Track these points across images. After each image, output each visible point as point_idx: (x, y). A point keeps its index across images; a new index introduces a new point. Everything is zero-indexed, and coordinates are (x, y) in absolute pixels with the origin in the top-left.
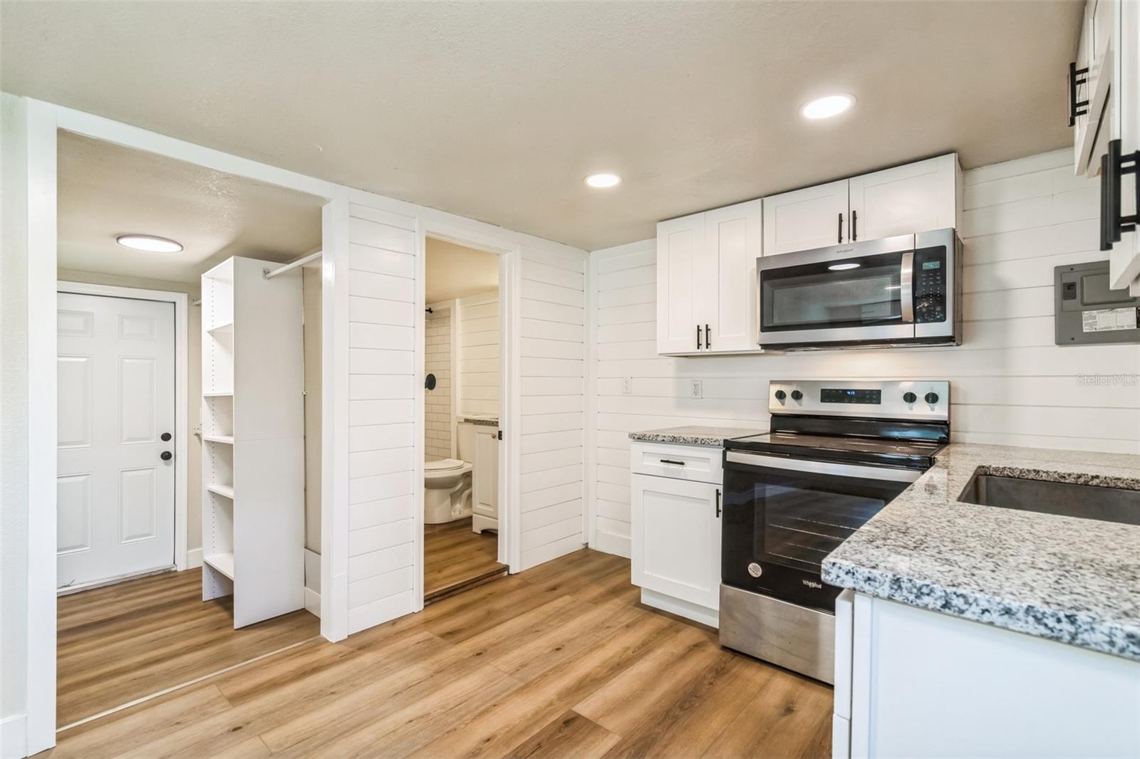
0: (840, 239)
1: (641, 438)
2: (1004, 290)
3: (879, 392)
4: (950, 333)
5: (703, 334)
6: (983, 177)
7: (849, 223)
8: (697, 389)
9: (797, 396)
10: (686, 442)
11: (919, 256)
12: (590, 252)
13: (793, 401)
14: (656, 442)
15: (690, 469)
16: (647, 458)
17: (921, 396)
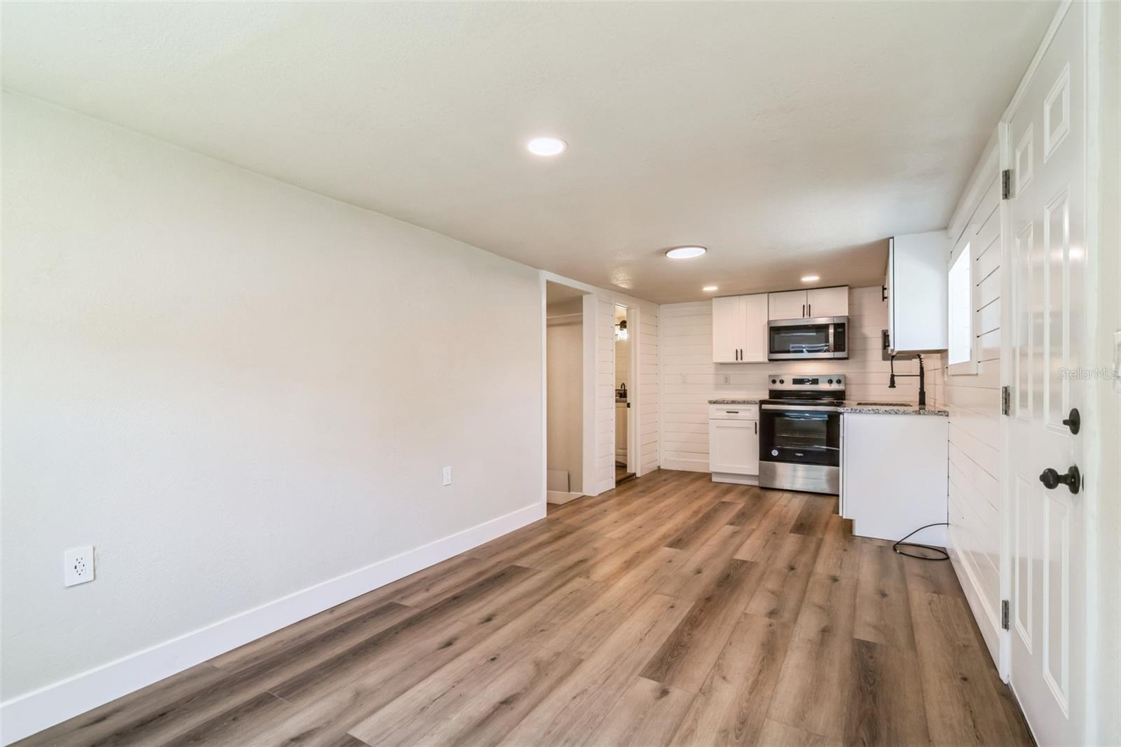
0: (804, 316)
1: (715, 402)
2: (865, 338)
3: (818, 380)
4: (846, 356)
5: (739, 354)
6: (857, 292)
7: (807, 310)
8: (727, 380)
9: (782, 382)
10: (739, 403)
11: (837, 326)
12: (660, 304)
13: (780, 384)
14: (724, 403)
15: (741, 414)
16: (719, 412)
17: (834, 381)
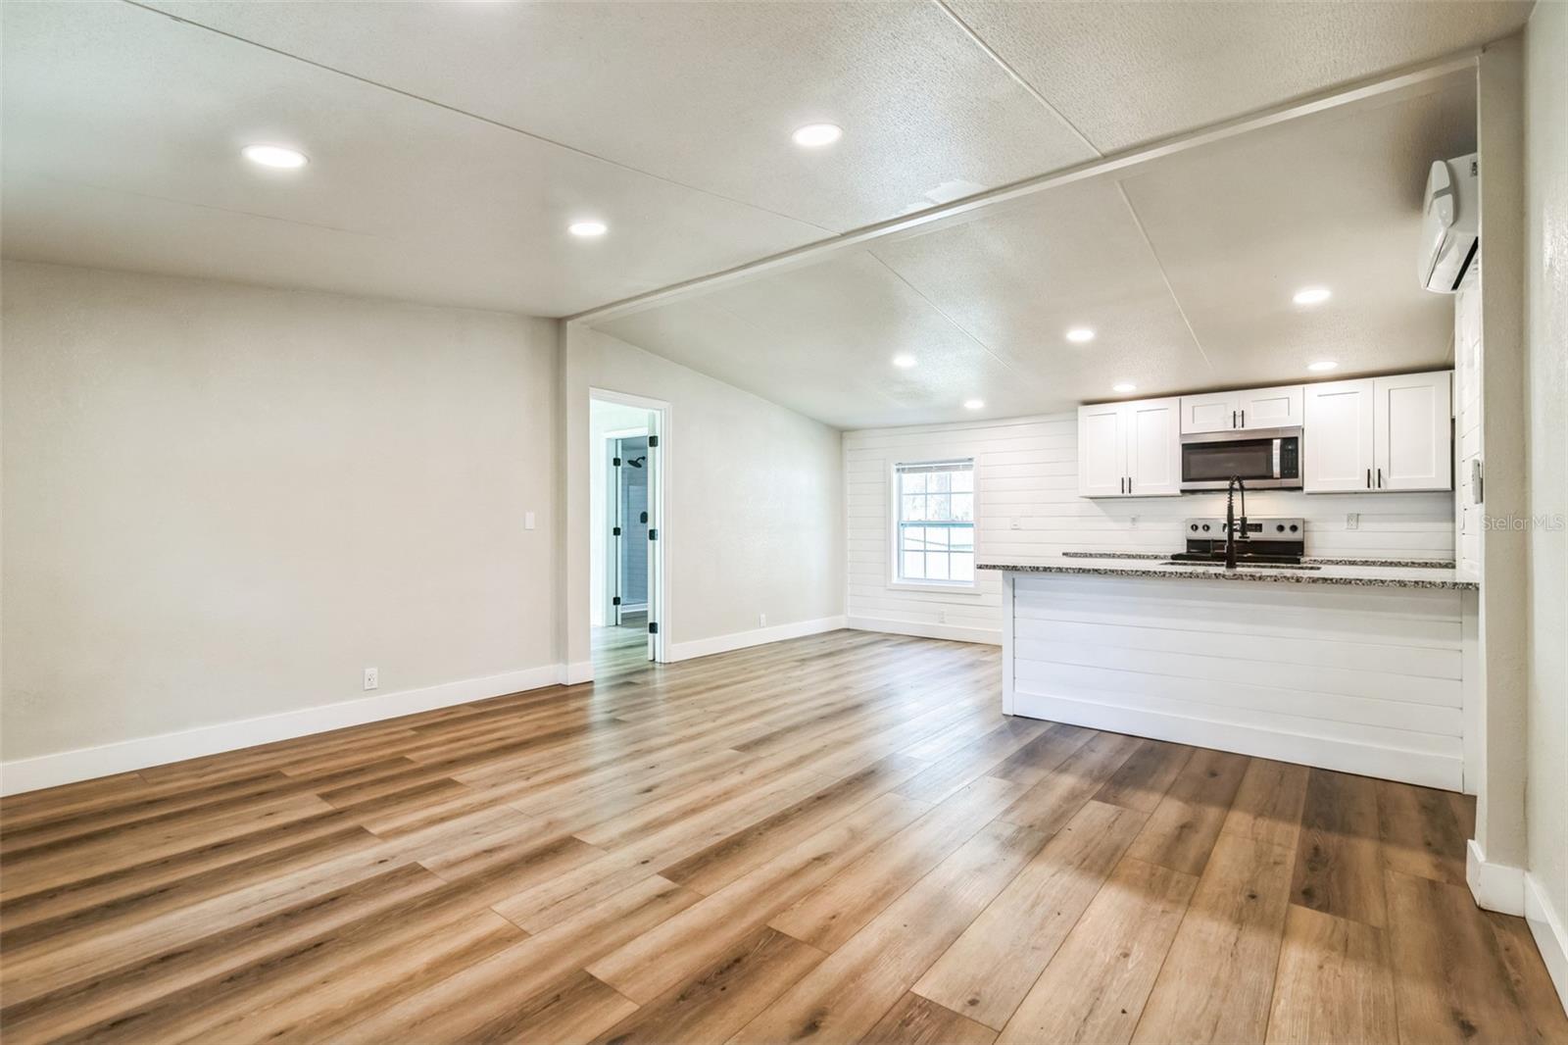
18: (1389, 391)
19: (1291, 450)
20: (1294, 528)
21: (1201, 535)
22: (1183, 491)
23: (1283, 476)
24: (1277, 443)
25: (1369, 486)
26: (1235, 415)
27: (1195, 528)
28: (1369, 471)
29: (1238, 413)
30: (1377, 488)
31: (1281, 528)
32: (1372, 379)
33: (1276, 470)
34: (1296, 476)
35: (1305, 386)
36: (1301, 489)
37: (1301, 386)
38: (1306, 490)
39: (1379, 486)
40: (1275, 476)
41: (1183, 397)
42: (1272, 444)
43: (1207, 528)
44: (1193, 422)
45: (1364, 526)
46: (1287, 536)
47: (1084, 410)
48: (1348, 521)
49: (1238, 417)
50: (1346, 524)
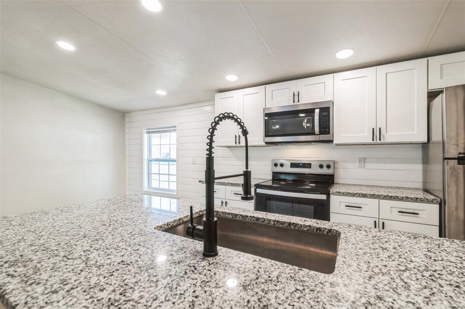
18: (386, 73)
19: (326, 116)
20: (328, 167)
21: (279, 169)
22: (266, 143)
23: (321, 133)
24: (317, 111)
25: (373, 140)
26: (294, 95)
27: (276, 165)
28: (373, 129)
29: (296, 94)
30: (378, 141)
31: (321, 166)
32: (375, 67)
33: (317, 129)
34: (328, 133)
35: (335, 74)
36: (331, 141)
37: (332, 75)
38: (335, 142)
39: (380, 140)
40: (316, 133)
41: (266, 86)
42: (314, 112)
43: (282, 165)
44: (272, 101)
45: (368, 165)
46: (325, 171)
47: (218, 96)
48: (359, 162)
49: (296, 96)
50: (358, 164)
